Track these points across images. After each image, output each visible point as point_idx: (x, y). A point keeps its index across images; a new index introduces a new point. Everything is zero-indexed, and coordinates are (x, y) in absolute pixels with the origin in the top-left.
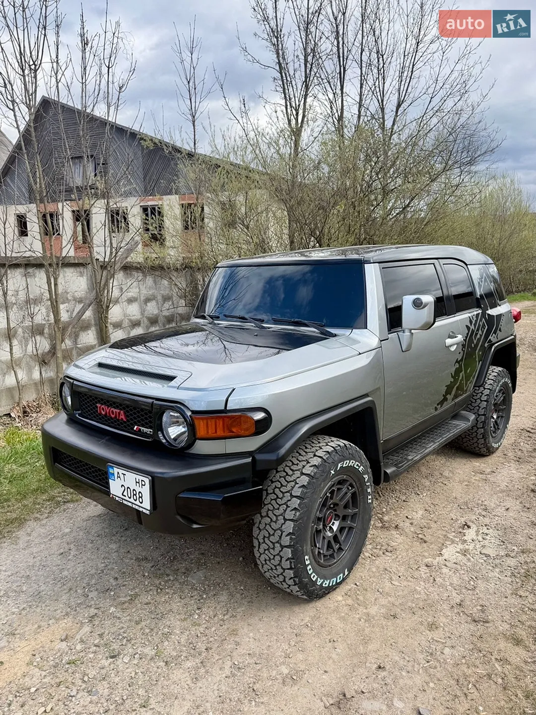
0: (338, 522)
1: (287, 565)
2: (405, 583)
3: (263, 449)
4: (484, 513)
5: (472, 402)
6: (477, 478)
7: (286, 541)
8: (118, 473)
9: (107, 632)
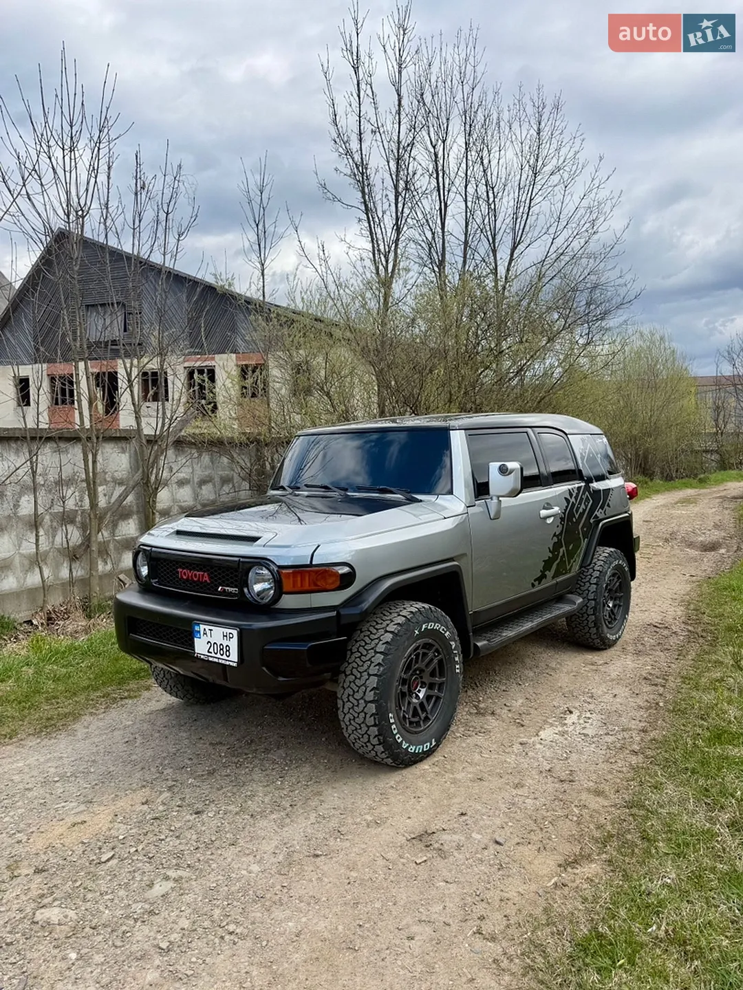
0: (425, 689)
1: (370, 721)
2: (496, 756)
3: (347, 603)
4: (589, 700)
5: (581, 586)
6: (587, 669)
7: (370, 696)
8: (205, 629)
9: (188, 796)
